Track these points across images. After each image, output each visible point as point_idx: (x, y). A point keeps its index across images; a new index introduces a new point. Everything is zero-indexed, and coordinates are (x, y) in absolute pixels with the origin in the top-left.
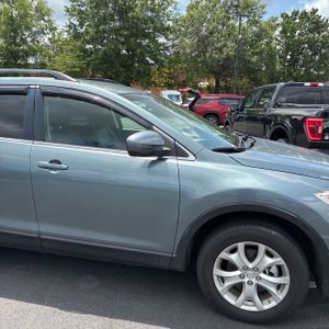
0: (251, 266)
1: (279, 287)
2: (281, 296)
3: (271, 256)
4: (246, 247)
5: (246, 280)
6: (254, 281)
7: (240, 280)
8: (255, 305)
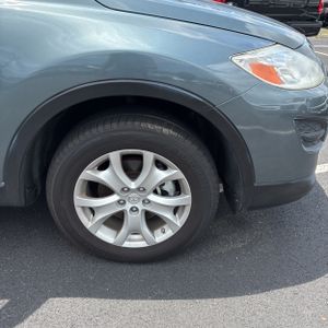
0: (133, 185)
1: (176, 210)
2: (179, 221)
3: (164, 167)
4: (124, 158)
5: (128, 206)
6: (140, 206)
7: (120, 209)
8: (144, 239)
